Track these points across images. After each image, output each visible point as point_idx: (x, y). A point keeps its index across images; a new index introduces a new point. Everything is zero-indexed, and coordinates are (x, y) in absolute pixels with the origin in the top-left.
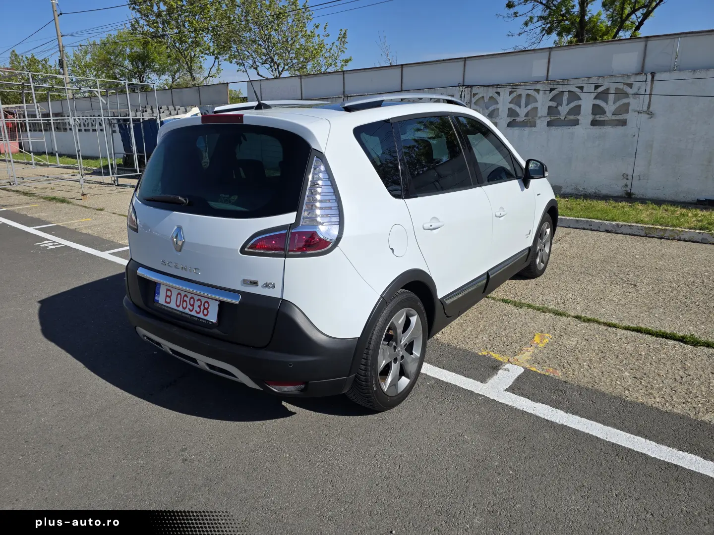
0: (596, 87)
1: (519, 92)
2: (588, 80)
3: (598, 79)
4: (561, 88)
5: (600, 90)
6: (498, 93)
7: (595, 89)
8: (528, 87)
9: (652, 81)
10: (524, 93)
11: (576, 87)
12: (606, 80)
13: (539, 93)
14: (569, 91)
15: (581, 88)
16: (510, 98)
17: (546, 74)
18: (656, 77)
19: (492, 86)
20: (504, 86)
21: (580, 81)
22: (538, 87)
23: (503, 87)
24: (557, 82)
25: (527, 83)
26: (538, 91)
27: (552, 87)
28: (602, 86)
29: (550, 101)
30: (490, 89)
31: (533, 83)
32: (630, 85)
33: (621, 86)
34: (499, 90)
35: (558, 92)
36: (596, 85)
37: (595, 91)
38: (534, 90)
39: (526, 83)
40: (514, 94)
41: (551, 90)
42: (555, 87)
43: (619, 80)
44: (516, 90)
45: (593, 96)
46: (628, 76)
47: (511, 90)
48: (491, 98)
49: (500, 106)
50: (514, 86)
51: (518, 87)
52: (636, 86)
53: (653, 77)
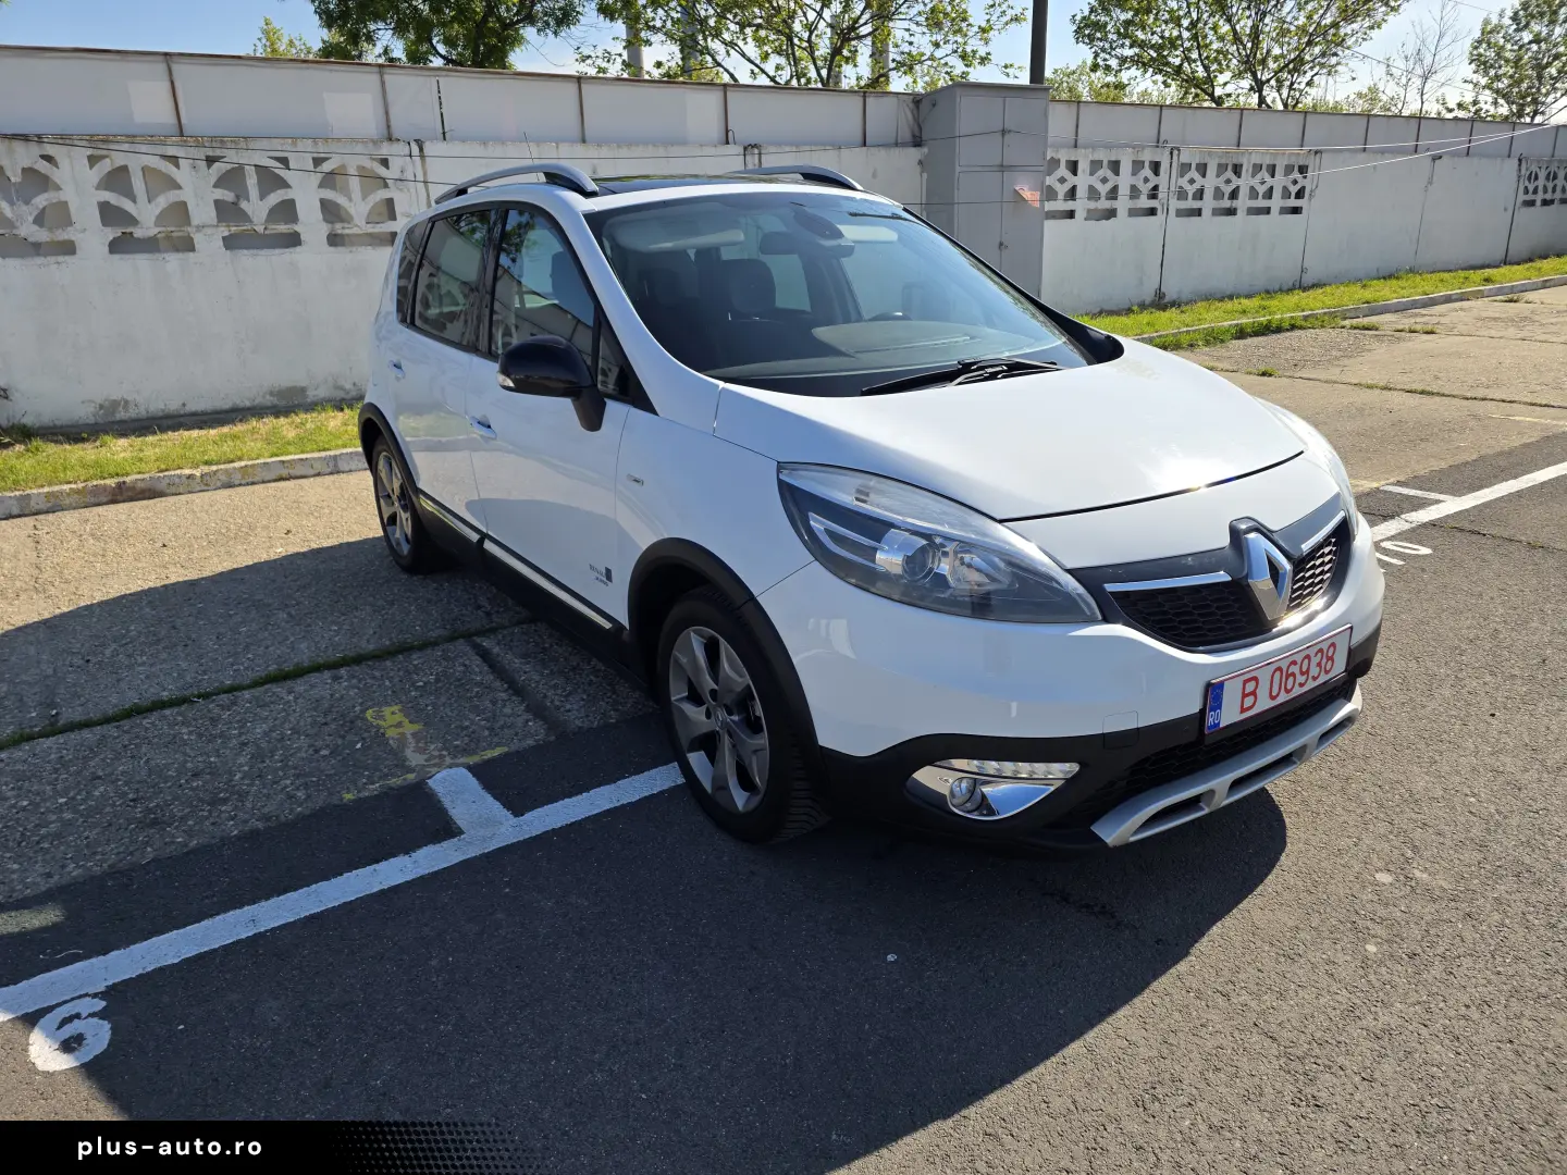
0: (318, 162)
1: (119, 160)
2: (294, 144)
3: (316, 143)
4: (233, 157)
5: (327, 167)
6: (48, 158)
7: (315, 167)
8: (144, 148)
9: (422, 156)
10: (135, 164)
11: (271, 158)
12: (333, 147)
13: (178, 166)
14: (255, 166)
15: (284, 161)
16: (95, 175)
17: (172, 120)
18: (429, 148)
19: (25, 138)
20: (64, 139)
21: (276, 144)
22: (171, 151)
23: (60, 141)
24: (220, 140)
25: (134, 136)
26: (174, 160)
27: (210, 153)
28: (327, 159)
29: (215, 186)
30: (18, 146)
31: (153, 138)
32: (385, 163)
33: (368, 164)
34: (50, 150)
35: (229, 167)
36: (315, 155)
37: (317, 170)
38: (161, 156)
39: (132, 138)
40: (105, 166)
41: (210, 161)
42: (218, 153)
43: (359, 148)
44: (104, 153)
45: (316, 179)
46: (374, 142)
47: (89, 152)
48: (27, 171)
49: (68, 194)
50: (98, 144)
51: (112, 147)
52: (395, 163)
53: (421, 150)
